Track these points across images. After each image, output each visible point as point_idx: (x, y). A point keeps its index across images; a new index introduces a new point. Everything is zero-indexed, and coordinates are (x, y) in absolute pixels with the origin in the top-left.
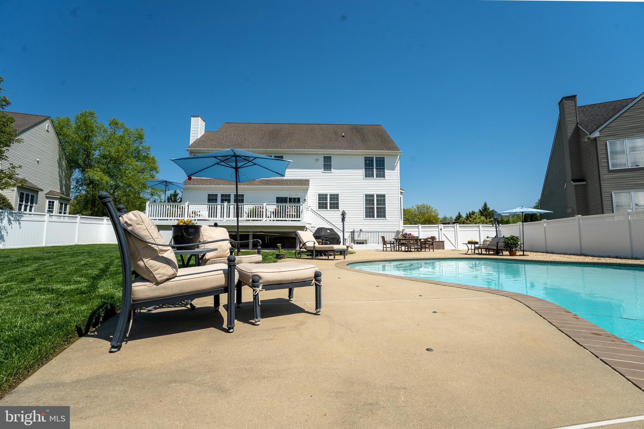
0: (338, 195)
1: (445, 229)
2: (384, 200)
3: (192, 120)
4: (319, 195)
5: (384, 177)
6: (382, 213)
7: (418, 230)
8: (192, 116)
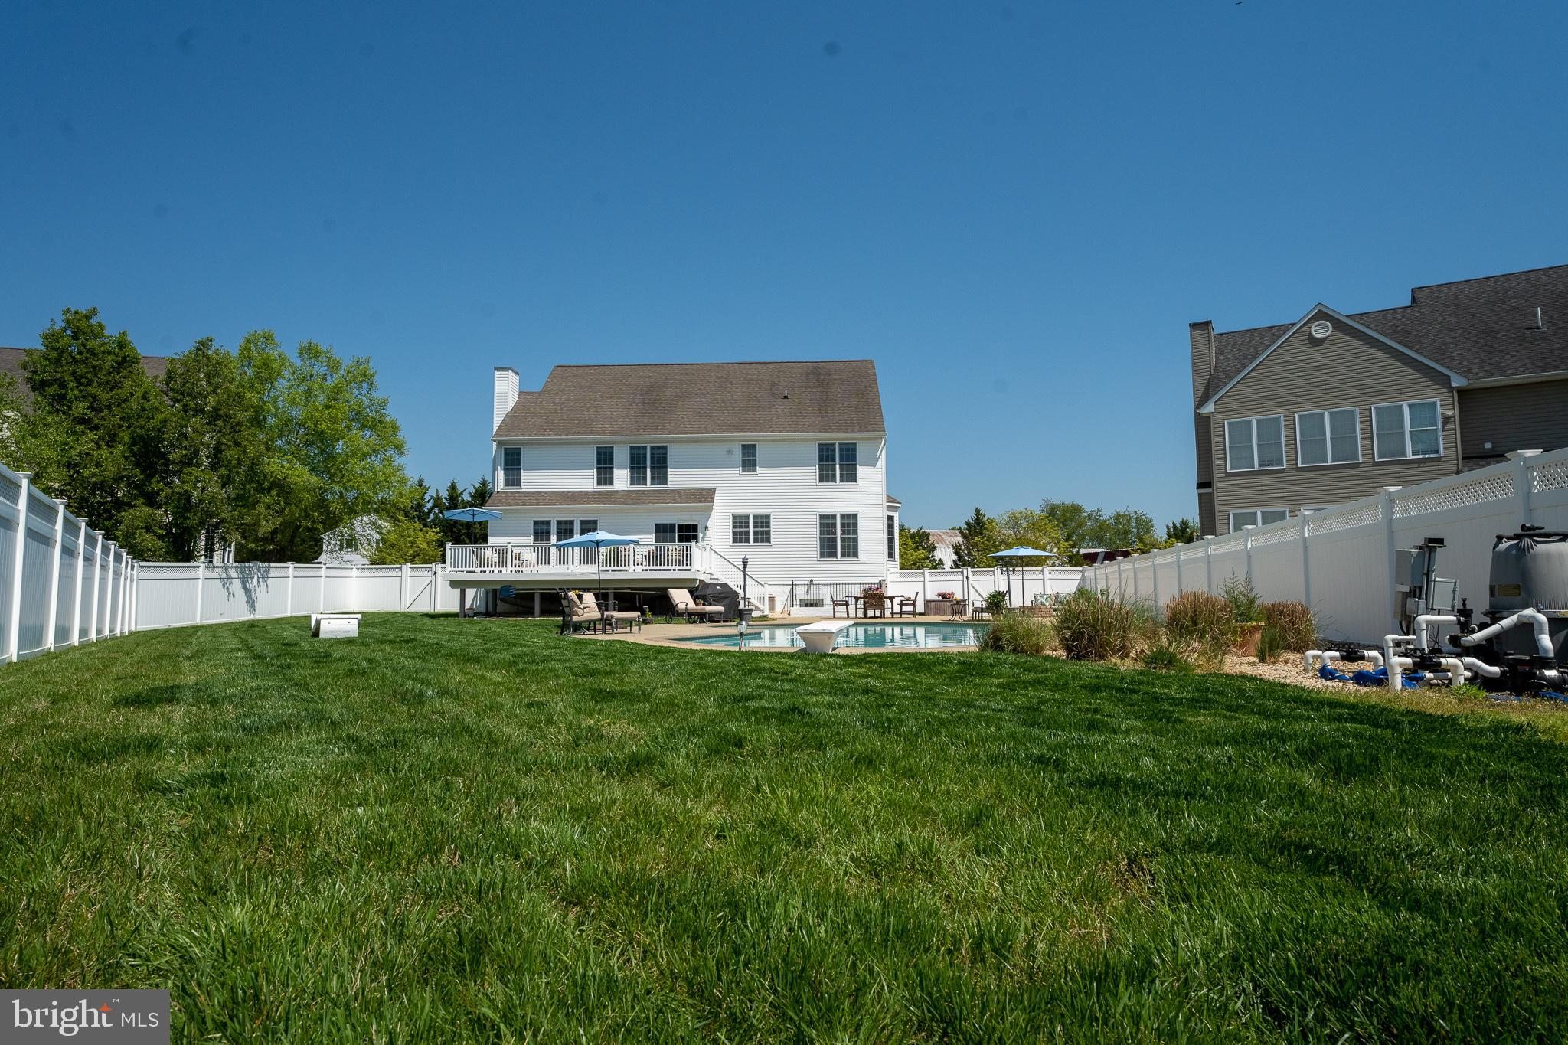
0: (768, 517)
1: (976, 578)
2: (855, 525)
3: (496, 376)
4: (734, 517)
5: (856, 481)
6: (851, 550)
7: (922, 579)
8: (495, 369)
